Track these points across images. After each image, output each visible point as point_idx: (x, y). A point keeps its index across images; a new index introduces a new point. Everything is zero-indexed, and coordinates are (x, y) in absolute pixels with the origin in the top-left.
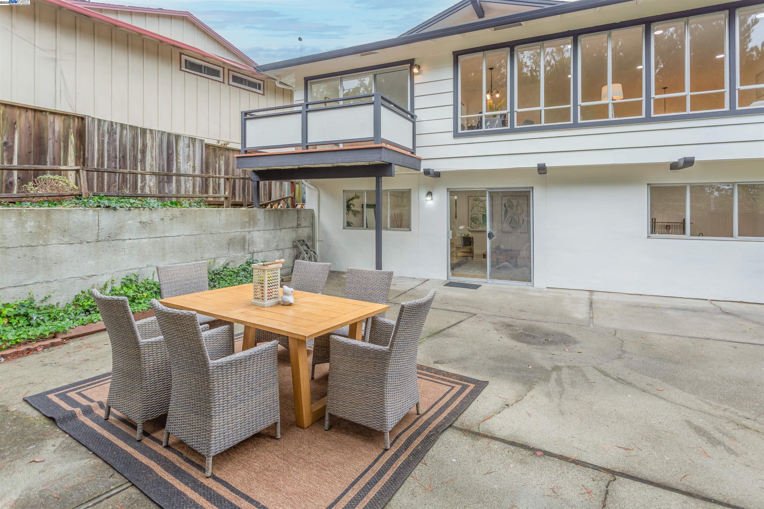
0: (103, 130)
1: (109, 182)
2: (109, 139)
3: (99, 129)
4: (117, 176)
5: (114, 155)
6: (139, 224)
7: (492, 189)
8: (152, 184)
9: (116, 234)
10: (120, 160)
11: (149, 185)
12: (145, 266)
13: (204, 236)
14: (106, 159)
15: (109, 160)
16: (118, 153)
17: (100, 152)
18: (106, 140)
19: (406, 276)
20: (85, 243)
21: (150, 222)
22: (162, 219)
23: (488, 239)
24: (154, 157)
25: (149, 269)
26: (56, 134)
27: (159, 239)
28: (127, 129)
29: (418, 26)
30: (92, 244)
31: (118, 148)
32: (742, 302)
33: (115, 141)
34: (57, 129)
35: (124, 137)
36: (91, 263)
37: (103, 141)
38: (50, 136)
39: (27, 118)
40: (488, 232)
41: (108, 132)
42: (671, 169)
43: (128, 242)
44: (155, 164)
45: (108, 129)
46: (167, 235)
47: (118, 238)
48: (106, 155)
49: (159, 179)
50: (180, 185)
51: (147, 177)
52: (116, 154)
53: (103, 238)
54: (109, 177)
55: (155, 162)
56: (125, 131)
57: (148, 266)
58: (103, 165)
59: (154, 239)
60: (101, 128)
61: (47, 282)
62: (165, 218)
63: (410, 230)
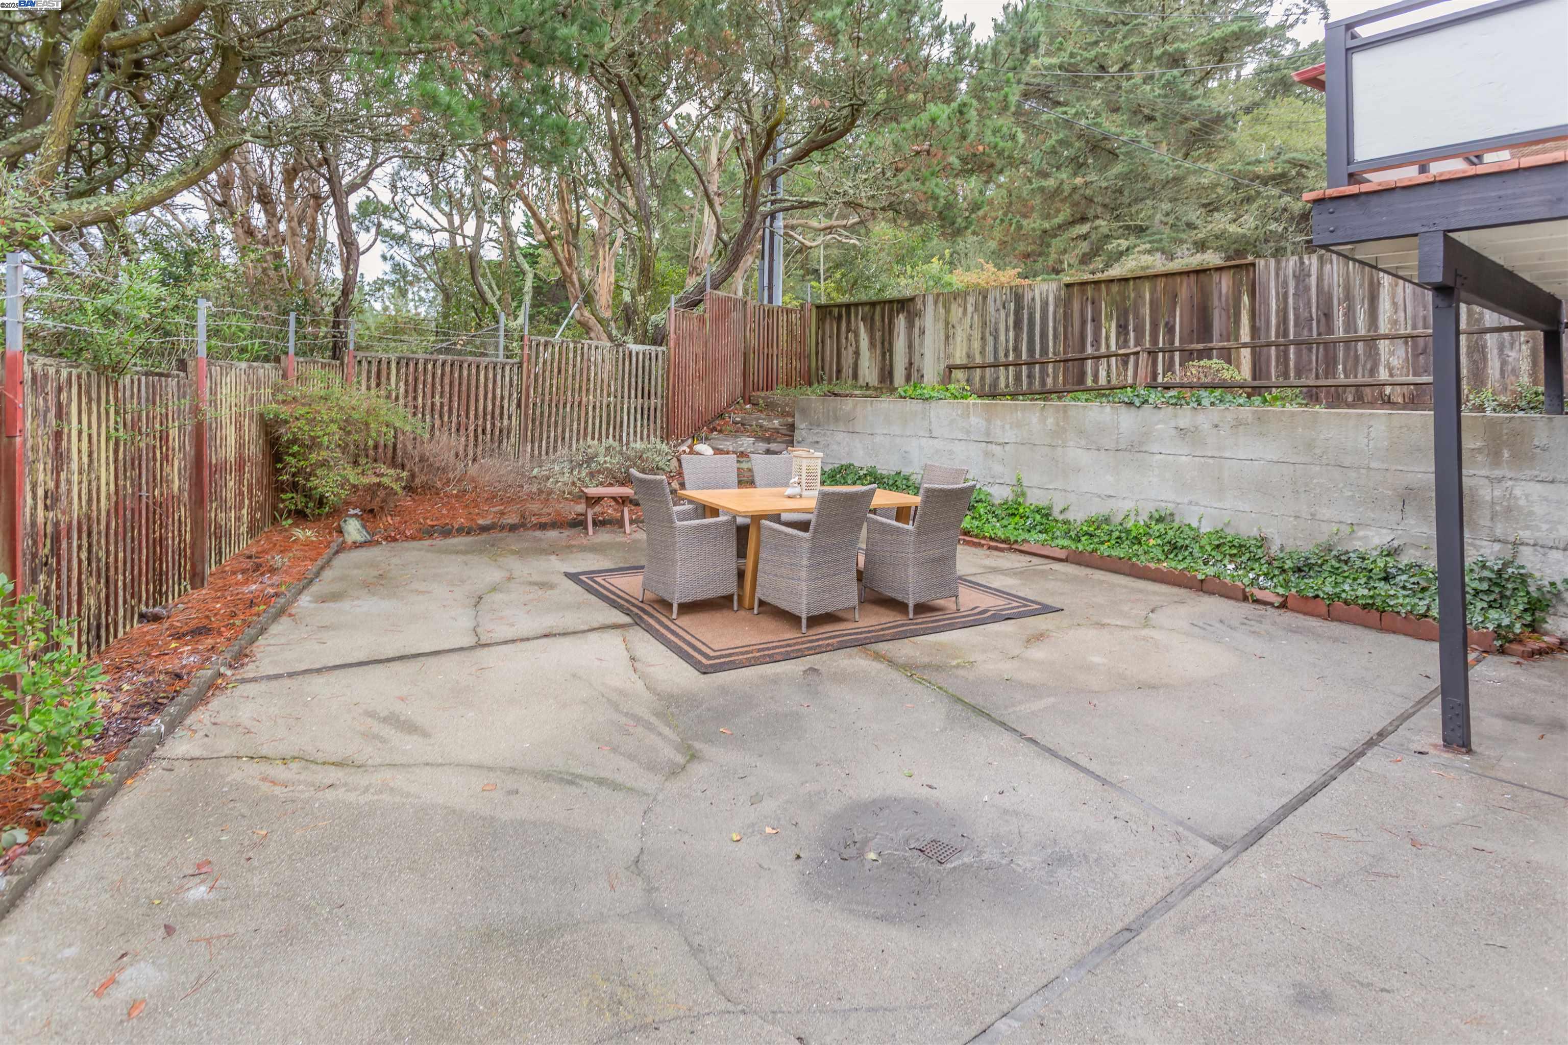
0: (1285, 276)
1: (1297, 364)
2: (1297, 287)
3: (1277, 275)
4: (1314, 351)
5: (1306, 315)
6: (1174, 432)
8: (1395, 362)
9: (1141, 443)
10: (1318, 322)
11: (1388, 363)
12: (1186, 501)
13: (1318, 468)
14: (1292, 323)
15: (1296, 325)
16: (1314, 310)
17: (1281, 314)
18: (1291, 291)
20: (1103, 451)
21: (1193, 429)
22: (1216, 426)
24: (1401, 302)
25: (1193, 508)
26: (1223, 299)
27: (1211, 461)
28: (1331, 263)
30: (1111, 453)
31: (1314, 300)
33: (1307, 289)
34: (1224, 290)
35: (1326, 277)
36: (1109, 478)
37: (1286, 295)
38: (1216, 302)
39: (1189, 285)
41: (1294, 276)
43: (1158, 457)
44: (1402, 319)
45: (1294, 272)
46: (1227, 455)
47: (1144, 449)
48: (1291, 317)
49: (1415, 347)
50: (1485, 359)
51: (1383, 345)
52: (1310, 312)
53: (1124, 447)
54: (1298, 355)
55: (1402, 314)
56: (1329, 266)
57: (1190, 503)
58: (1286, 334)
59: (1202, 460)
60: (1281, 273)
61: (1065, 491)
62: (1221, 424)
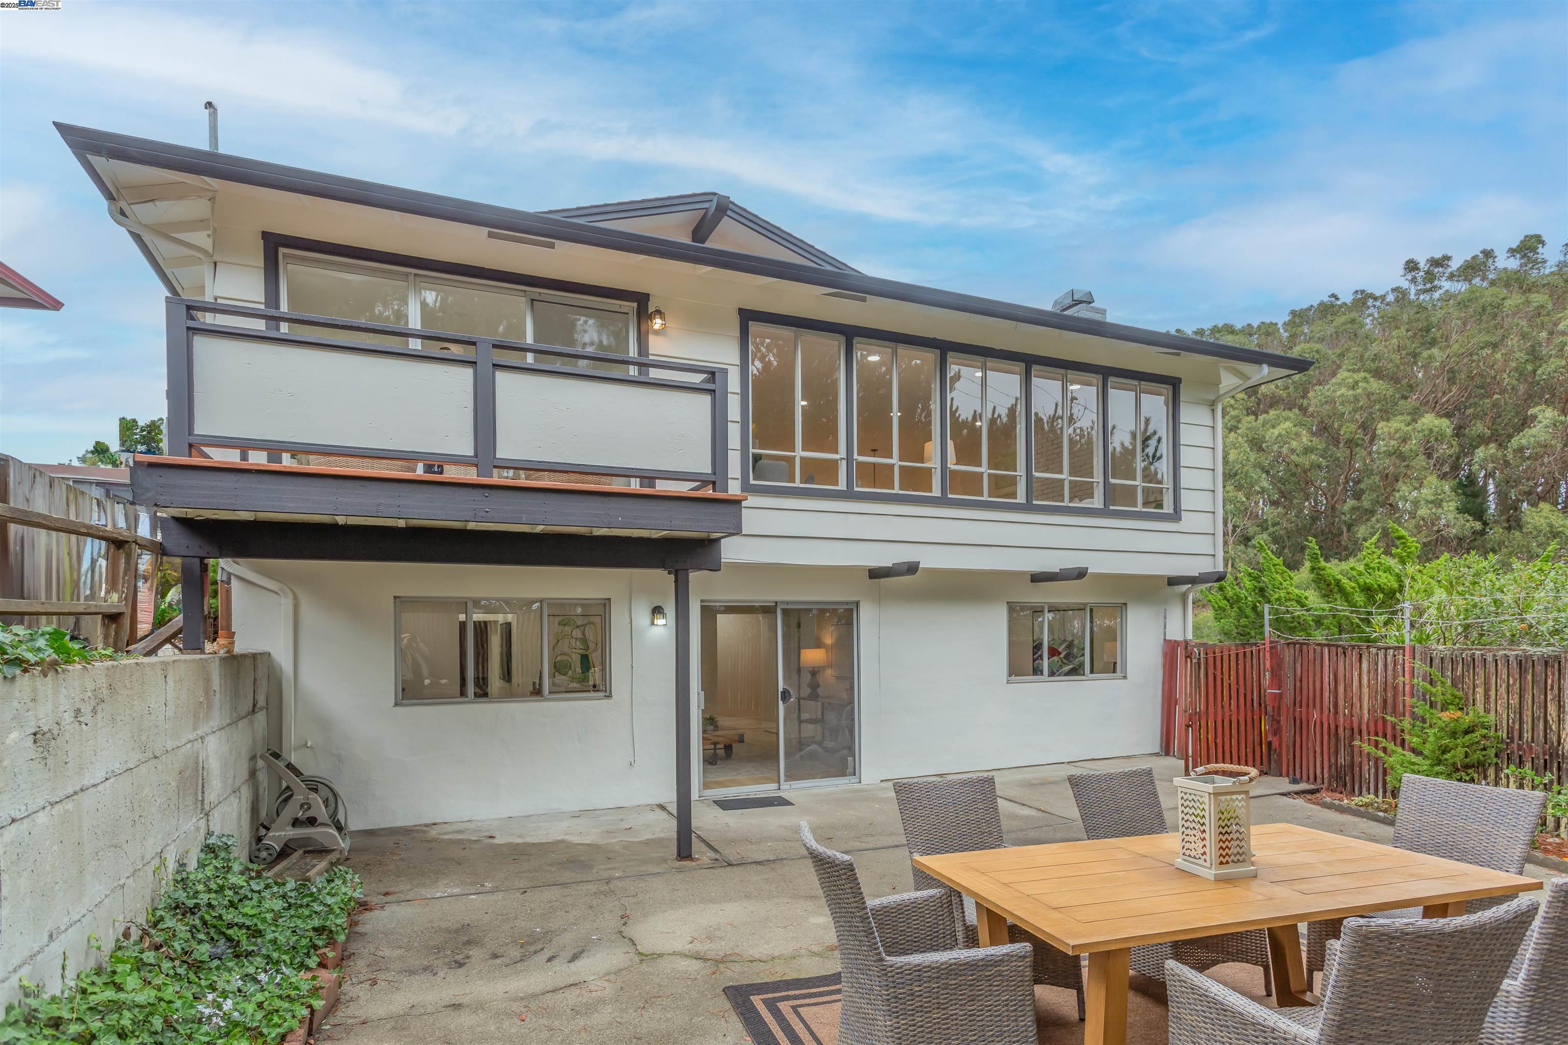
7: (788, 603)
13: (144, 770)
19: (598, 807)
23: (781, 703)
29: (592, 207)
32: (1093, 759)
40: (780, 689)
42: (1032, 581)
43: (8, 835)
46: (86, 782)
63: (609, 696)
